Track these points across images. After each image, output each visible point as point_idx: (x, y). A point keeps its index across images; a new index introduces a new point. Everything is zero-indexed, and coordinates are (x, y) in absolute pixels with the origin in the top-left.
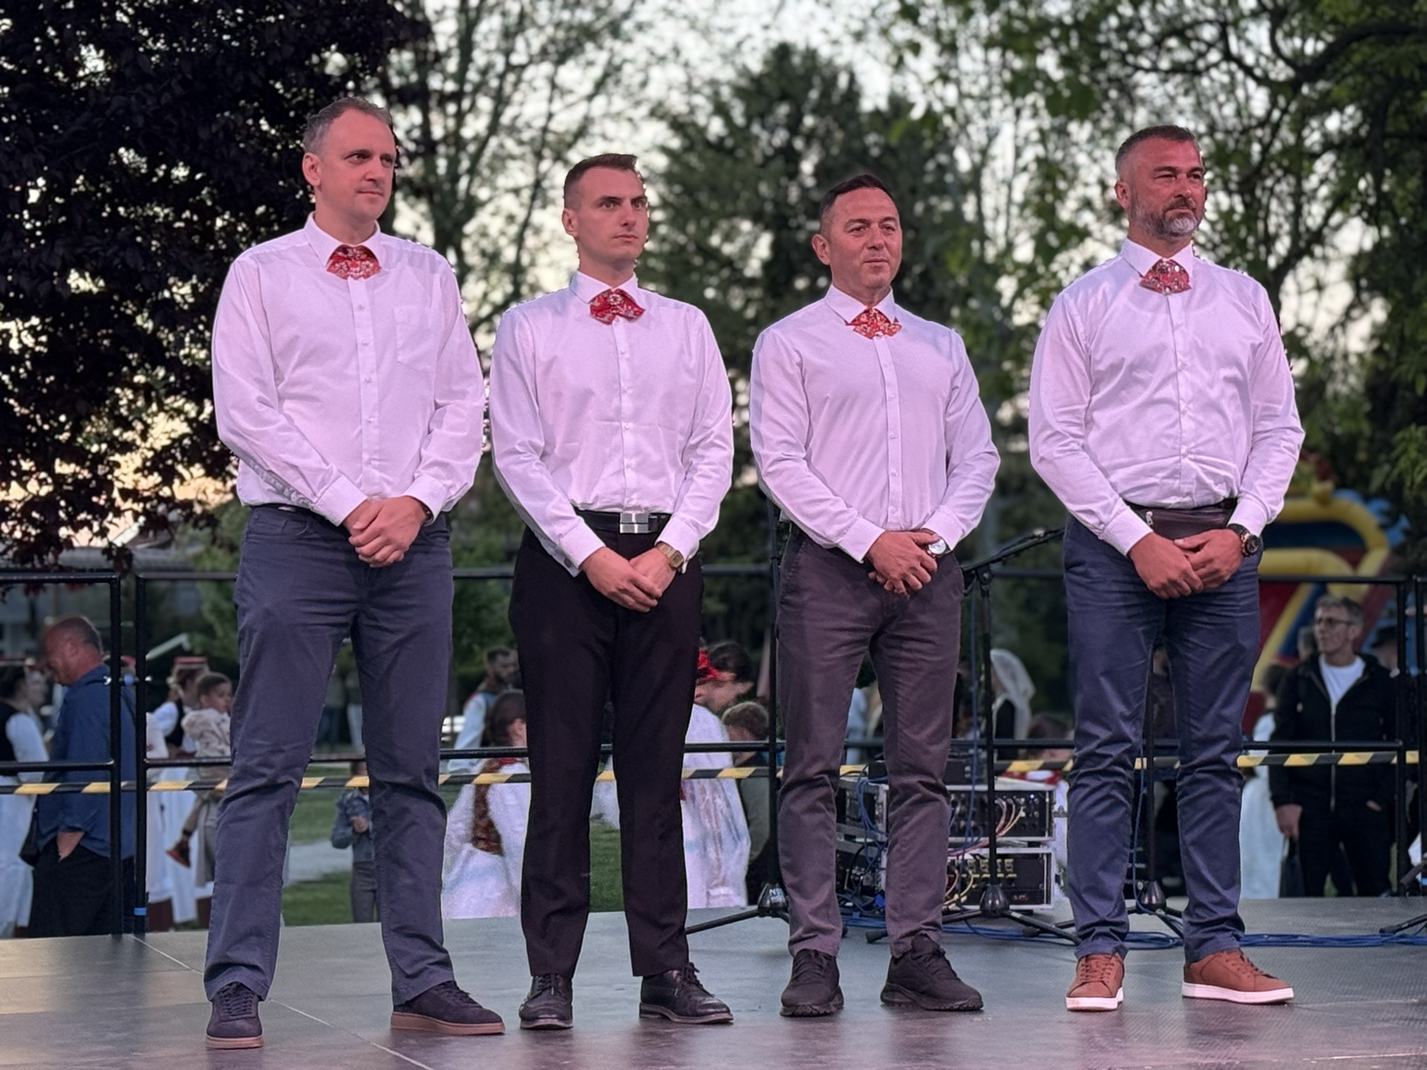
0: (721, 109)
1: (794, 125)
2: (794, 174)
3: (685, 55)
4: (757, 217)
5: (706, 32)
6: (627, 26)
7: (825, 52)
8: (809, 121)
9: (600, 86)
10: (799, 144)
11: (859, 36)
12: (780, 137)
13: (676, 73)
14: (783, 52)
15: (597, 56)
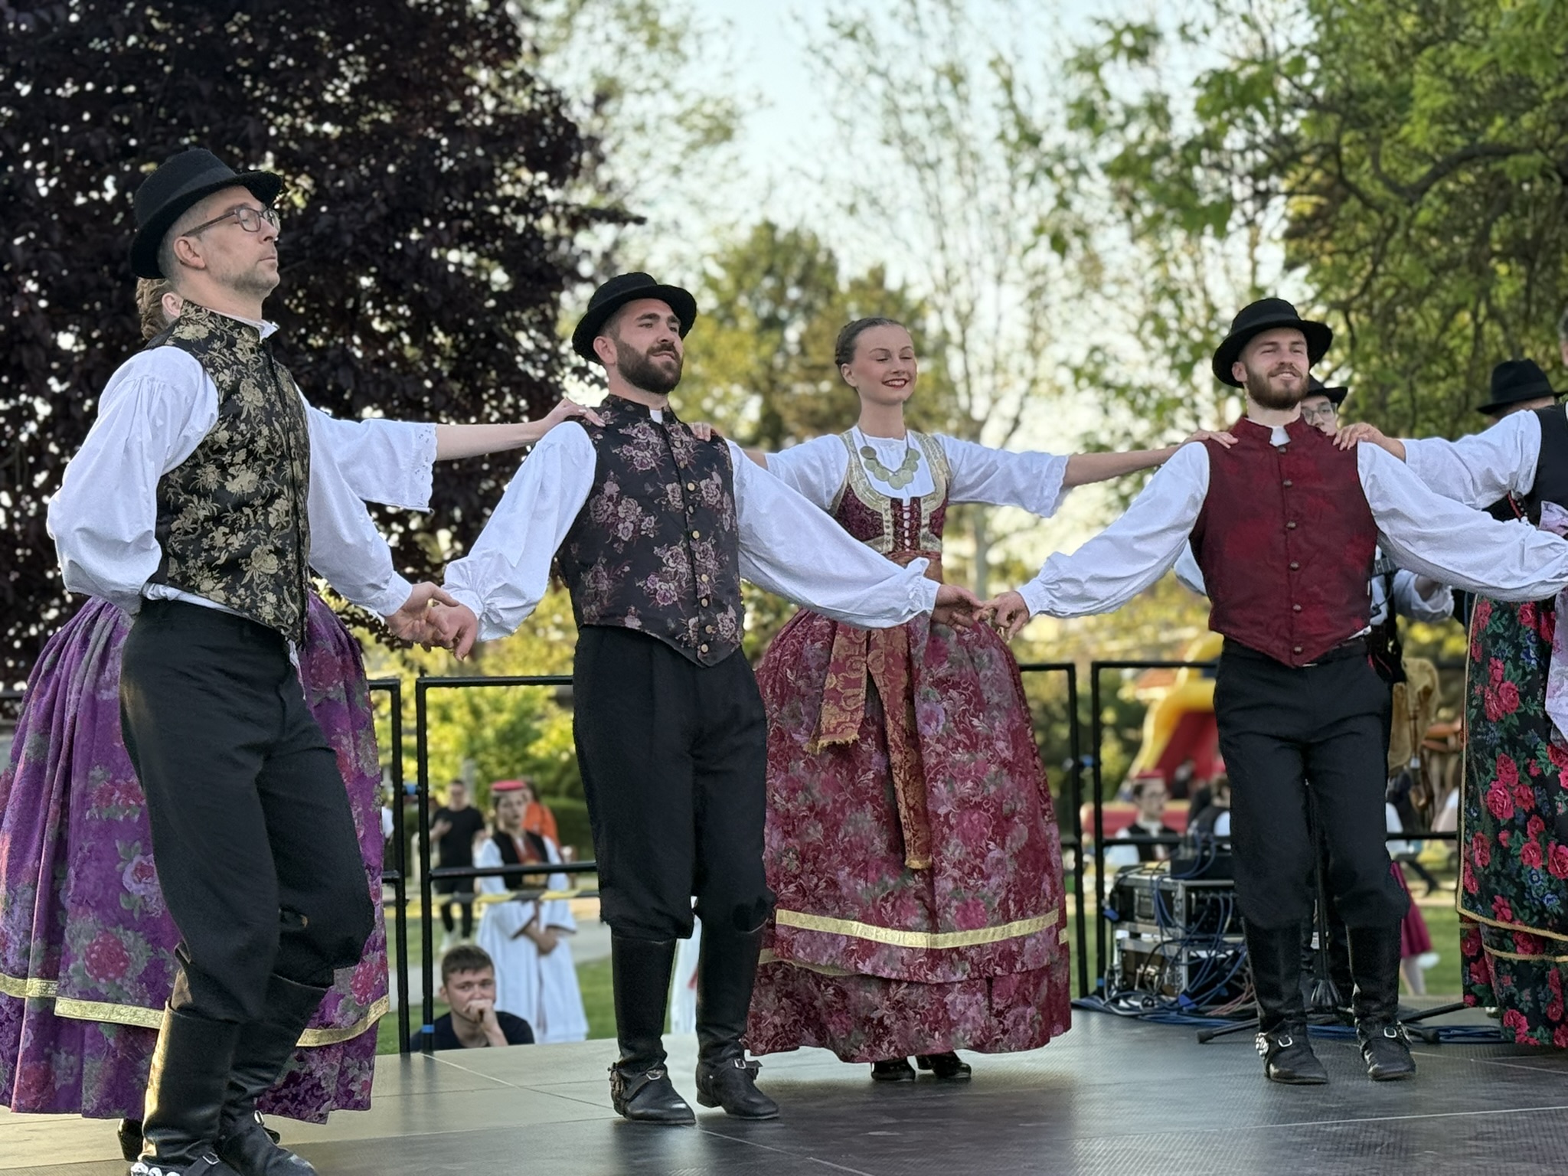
0: (712, 284)
1: (778, 296)
2: (780, 342)
3: (684, 232)
4: (747, 382)
7: (819, 228)
8: (793, 293)
10: (783, 313)
11: (852, 210)
12: (765, 309)
14: (768, 231)
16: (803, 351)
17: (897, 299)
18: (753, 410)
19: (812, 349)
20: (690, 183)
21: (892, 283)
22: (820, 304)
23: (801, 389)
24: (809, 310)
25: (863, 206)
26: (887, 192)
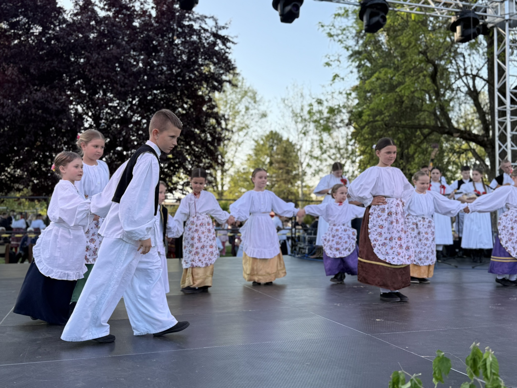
0: (262, 139)
1: (273, 142)
2: (273, 149)
3: (258, 131)
4: (268, 155)
5: (261, 127)
6: (249, 127)
7: (278, 131)
8: (275, 142)
9: (245, 136)
10: (274, 145)
11: (283, 129)
12: (271, 144)
13: (256, 134)
14: (272, 132)
15: (245, 131)
16: (276, 151)
17: (291, 143)
18: (268, 160)
19: (278, 150)
20: (259, 124)
21: (290, 140)
22: (279, 143)
23: (276, 157)
24: (277, 144)
25: (285, 129)
26: (289, 126)
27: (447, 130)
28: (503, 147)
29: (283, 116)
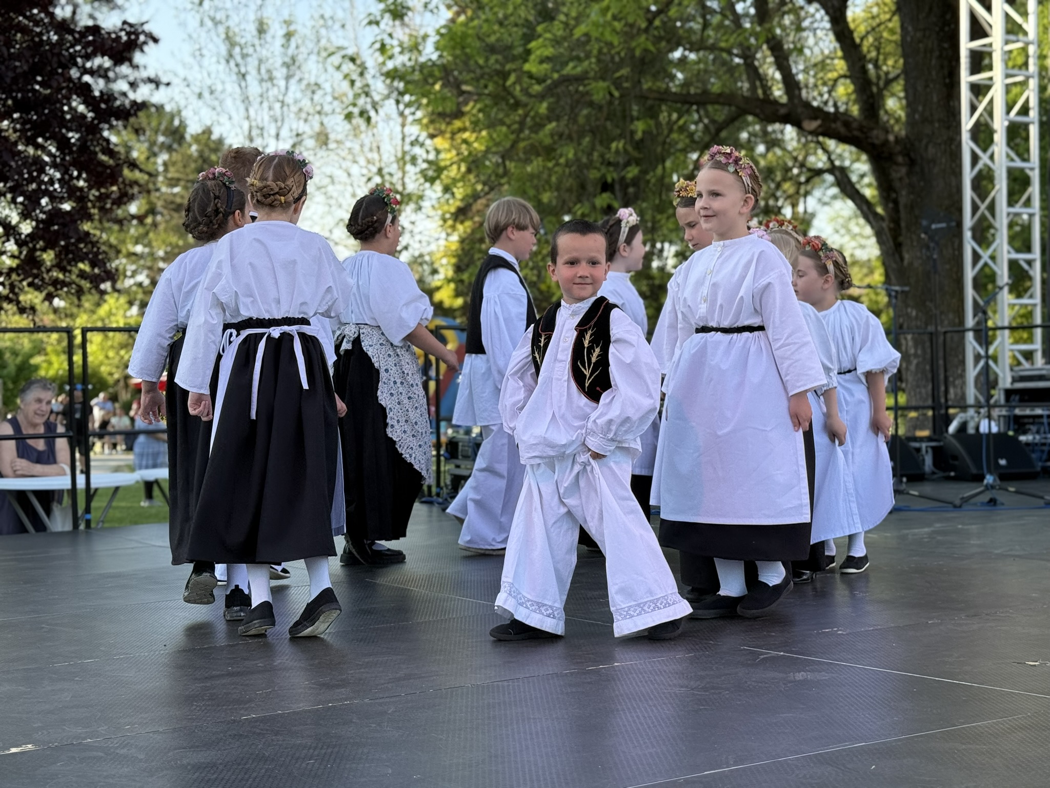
11: (200, 96)
16: (166, 170)
19: (172, 169)
21: (215, 137)
22: (175, 146)
23: (166, 190)
24: (169, 149)
25: (206, 94)
26: (219, 87)
27: (783, 111)
28: (984, 158)
29: (199, 54)
